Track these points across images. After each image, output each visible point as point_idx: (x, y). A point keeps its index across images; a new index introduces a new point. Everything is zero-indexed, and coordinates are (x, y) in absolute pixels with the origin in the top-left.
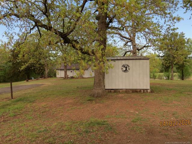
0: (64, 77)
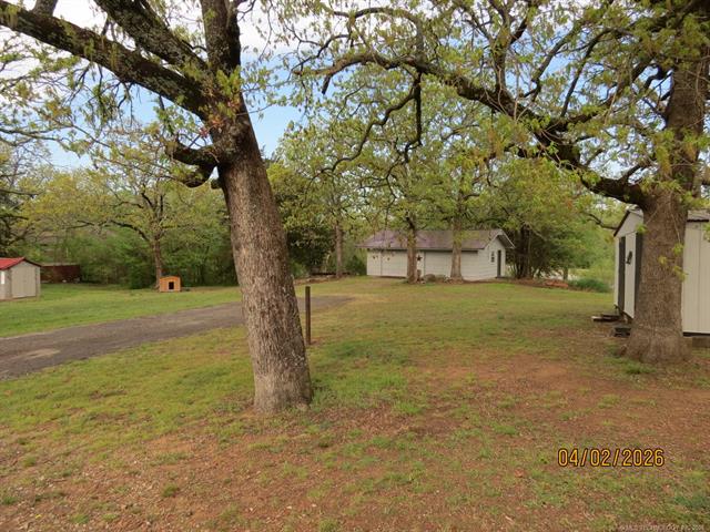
0: (405, 275)
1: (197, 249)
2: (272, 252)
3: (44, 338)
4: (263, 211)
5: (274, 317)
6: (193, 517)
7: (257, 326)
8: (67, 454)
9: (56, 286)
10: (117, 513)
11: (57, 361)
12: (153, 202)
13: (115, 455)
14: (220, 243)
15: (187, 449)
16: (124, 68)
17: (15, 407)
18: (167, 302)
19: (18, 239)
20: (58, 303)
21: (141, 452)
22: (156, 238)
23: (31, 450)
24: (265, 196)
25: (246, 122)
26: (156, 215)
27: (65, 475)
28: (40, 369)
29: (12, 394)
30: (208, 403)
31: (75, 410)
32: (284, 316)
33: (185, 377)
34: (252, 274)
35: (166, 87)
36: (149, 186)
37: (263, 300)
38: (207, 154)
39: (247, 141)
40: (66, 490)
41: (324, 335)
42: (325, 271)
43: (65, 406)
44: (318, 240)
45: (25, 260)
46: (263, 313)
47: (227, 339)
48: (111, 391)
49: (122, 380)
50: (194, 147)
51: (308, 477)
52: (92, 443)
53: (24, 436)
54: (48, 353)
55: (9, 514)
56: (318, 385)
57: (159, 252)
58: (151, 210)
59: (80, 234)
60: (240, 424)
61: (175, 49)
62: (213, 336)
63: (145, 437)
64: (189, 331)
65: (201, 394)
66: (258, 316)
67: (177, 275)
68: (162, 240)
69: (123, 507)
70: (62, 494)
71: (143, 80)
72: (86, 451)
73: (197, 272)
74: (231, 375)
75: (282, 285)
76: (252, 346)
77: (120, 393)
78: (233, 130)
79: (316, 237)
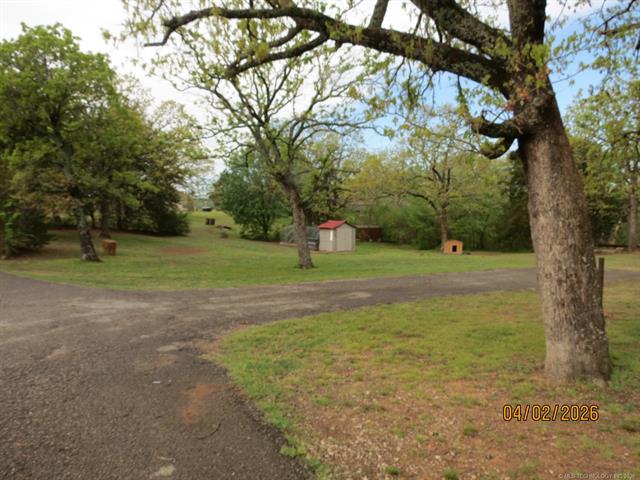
1: (478, 217)
2: (572, 220)
3: (360, 283)
4: (564, 180)
5: (572, 286)
6: (492, 460)
7: (553, 294)
8: (384, 378)
9: (365, 243)
10: (427, 437)
11: (371, 302)
12: (441, 175)
13: (420, 388)
14: (501, 212)
15: (481, 396)
16: (436, 59)
17: (345, 333)
18: (451, 262)
19: (341, 206)
20: (367, 257)
21: (440, 390)
22: (444, 206)
23: (359, 368)
24: (566, 164)
25: (549, 92)
26: (443, 187)
27: (384, 395)
28: (358, 306)
29: (342, 323)
30: (497, 359)
31: (386, 343)
32: (584, 286)
33: (474, 331)
34: (550, 242)
35: (471, 69)
36: (438, 161)
37: (560, 268)
38: (509, 127)
39: (549, 111)
40: (386, 406)
41: (616, 311)
42: (613, 243)
43: (380, 339)
44: (607, 210)
45: (346, 223)
46: (560, 282)
47: (509, 302)
48: (411, 333)
49: (420, 325)
50: (499, 121)
51: (613, 457)
52: (402, 373)
53: (352, 356)
54: (364, 295)
55: (349, 414)
56: (616, 362)
57: (444, 219)
58: (439, 182)
59: (384, 202)
60: (531, 385)
61: (483, 33)
62: (496, 298)
63: (443, 378)
64: (473, 290)
65: (490, 349)
66: (555, 283)
67: (459, 239)
68: (447, 208)
69: (431, 433)
70: (383, 409)
71: (451, 67)
72: (397, 379)
73: (477, 239)
74: (518, 336)
75: (583, 255)
76: (547, 312)
77: (419, 336)
78: (537, 102)
79: (605, 207)
